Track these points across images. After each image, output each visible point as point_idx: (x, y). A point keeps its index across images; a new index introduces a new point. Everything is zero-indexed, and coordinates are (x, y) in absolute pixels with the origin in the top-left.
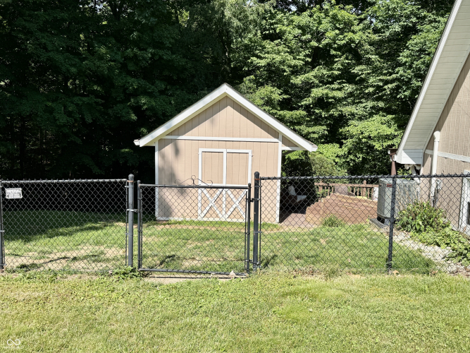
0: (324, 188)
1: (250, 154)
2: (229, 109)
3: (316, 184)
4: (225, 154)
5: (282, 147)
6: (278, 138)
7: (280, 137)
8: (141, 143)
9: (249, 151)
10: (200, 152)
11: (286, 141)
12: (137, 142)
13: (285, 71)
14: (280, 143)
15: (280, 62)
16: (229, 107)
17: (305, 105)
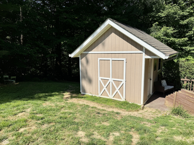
0: (187, 82)
1: (125, 61)
2: (113, 34)
3: (182, 79)
4: (111, 61)
5: (145, 56)
6: (142, 50)
7: (144, 50)
8: (72, 55)
9: (124, 59)
10: (99, 60)
11: (148, 52)
12: (70, 56)
13: (176, 18)
14: (144, 54)
15: (173, 13)
16: (113, 33)
17: (189, 35)
